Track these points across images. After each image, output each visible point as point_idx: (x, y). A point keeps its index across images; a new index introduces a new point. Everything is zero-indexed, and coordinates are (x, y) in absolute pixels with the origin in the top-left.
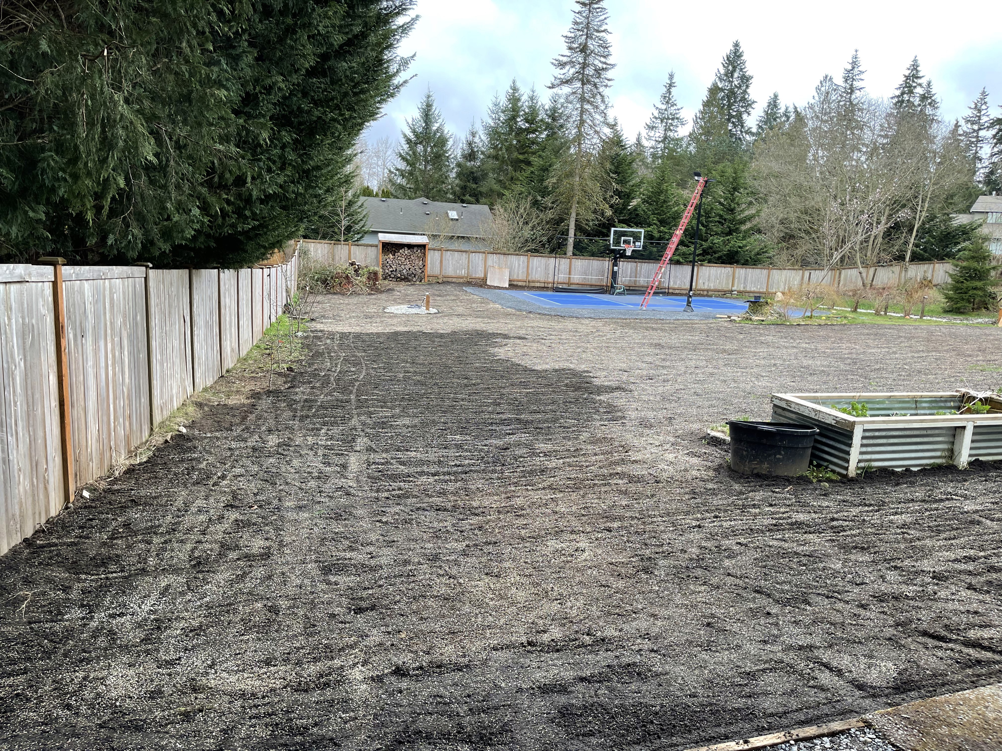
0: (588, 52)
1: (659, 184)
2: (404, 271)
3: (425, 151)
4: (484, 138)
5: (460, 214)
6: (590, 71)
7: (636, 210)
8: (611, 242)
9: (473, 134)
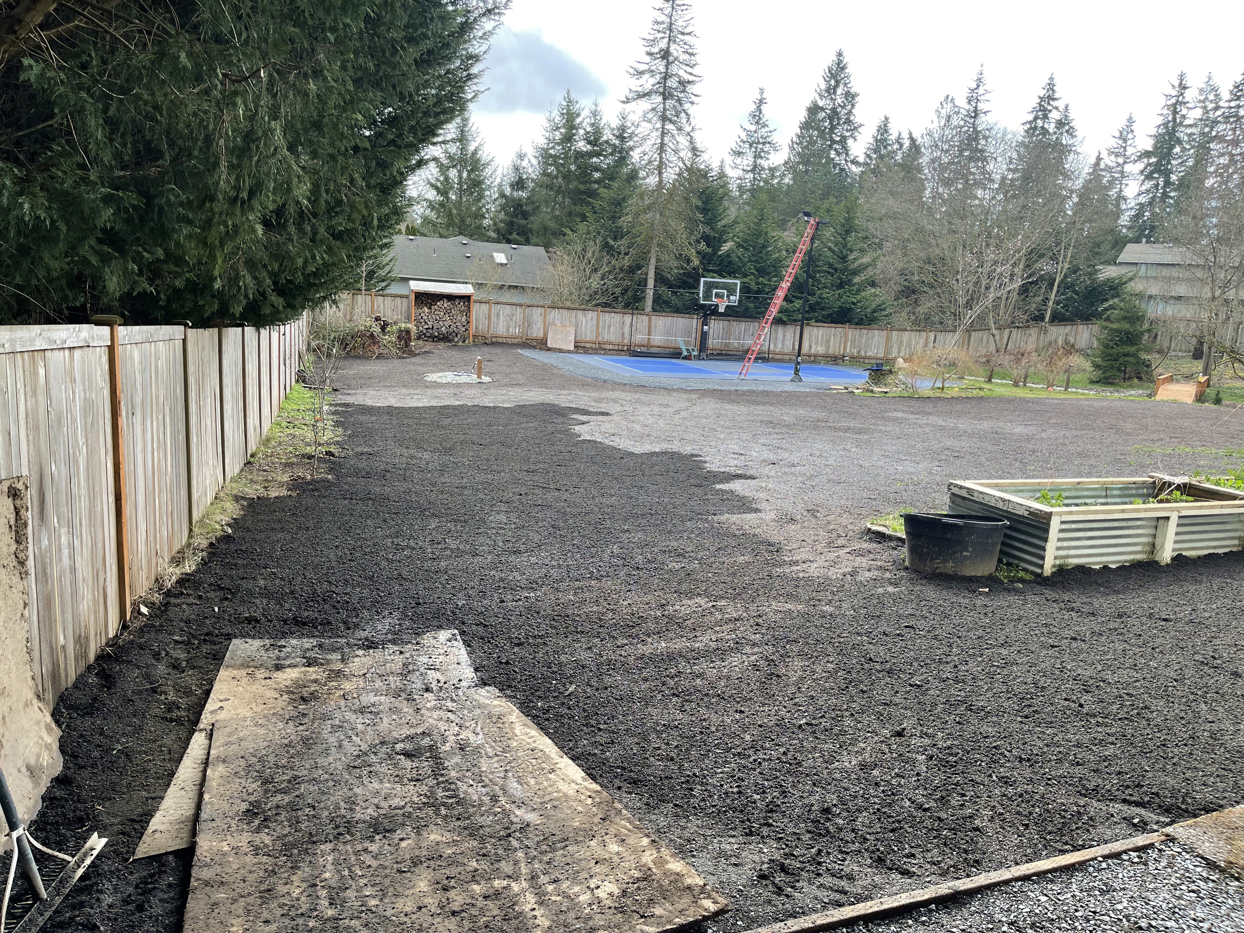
0: (671, 59)
1: (758, 224)
2: (443, 329)
3: (460, 177)
4: (535, 162)
5: (510, 258)
6: (672, 83)
7: (728, 256)
8: (701, 295)
9: (521, 157)
